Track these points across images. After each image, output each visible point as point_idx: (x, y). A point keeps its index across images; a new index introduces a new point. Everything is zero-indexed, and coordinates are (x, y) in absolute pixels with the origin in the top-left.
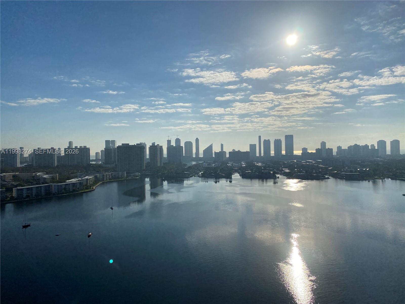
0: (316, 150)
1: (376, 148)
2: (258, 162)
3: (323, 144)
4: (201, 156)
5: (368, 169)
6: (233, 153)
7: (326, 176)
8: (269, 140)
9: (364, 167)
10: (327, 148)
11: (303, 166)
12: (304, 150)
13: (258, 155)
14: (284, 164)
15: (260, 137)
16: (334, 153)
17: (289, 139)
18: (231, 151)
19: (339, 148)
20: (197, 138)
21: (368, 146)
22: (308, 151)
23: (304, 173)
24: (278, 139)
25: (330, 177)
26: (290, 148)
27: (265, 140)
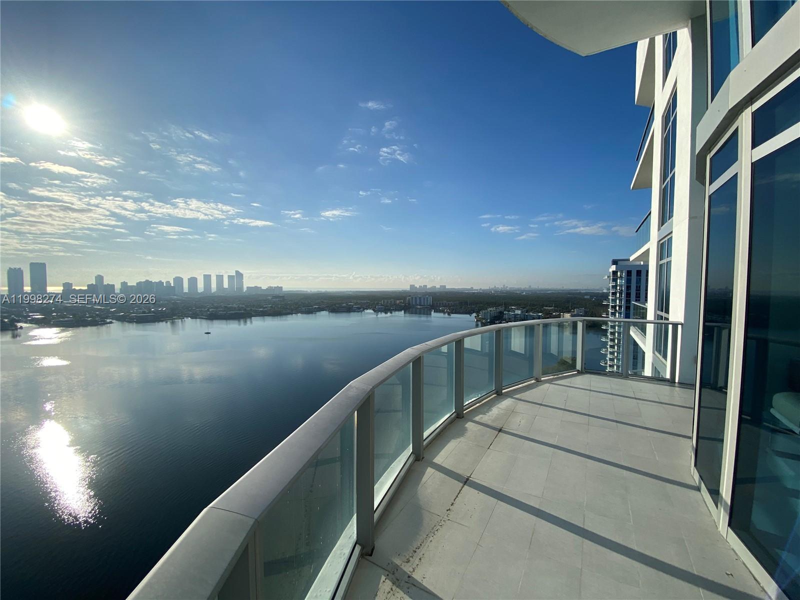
0: (88, 286)
1: (172, 285)
3: (99, 278)
5: (165, 309)
7: (108, 321)
9: (159, 307)
10: (105, 283)
11: (66, 309)
12: (67, 286)
14: (31, 306)
16: (117, 291)
17: (39, 268)
19: (124, 284)
21: (163, 283)
22: (73, 288)
23: (71, 318)
24: (15, 268)
25: (114, 321)
26: (39, 282)
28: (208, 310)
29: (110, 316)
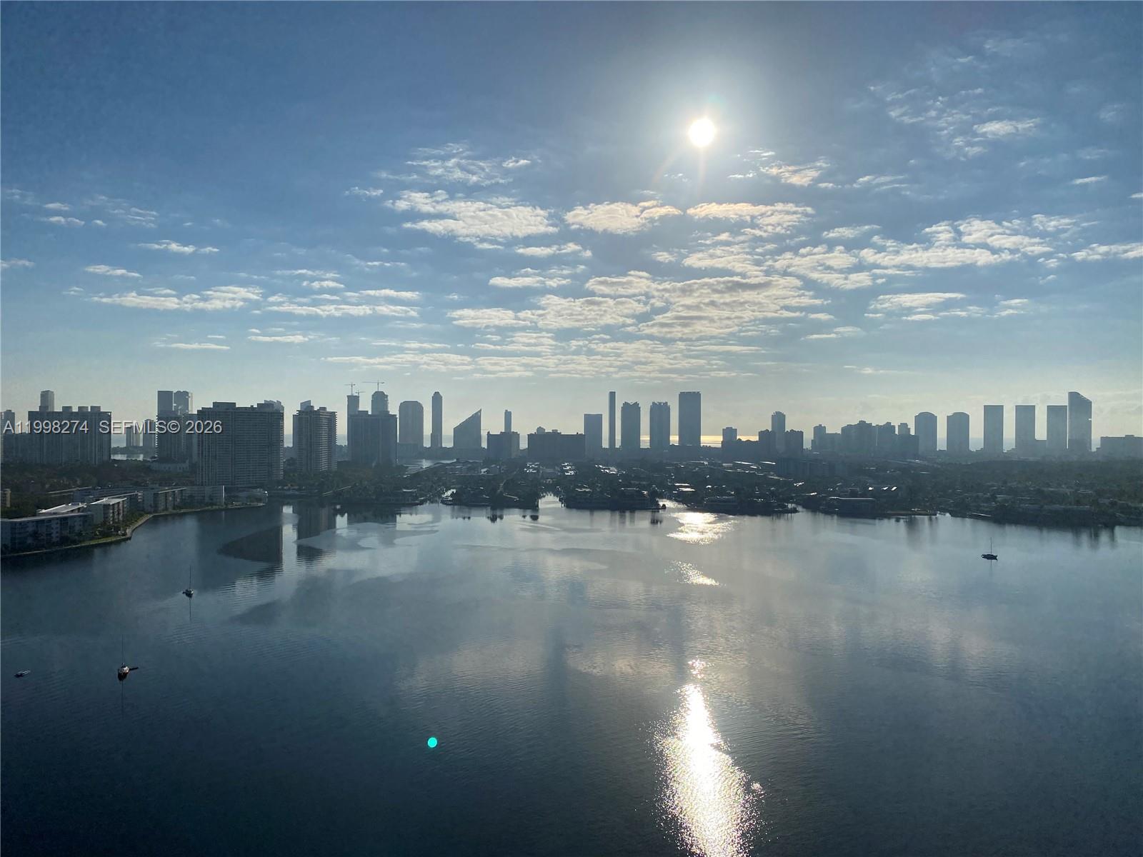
0: (762, 434)
1: (912, 433)
2: (607, 465)
3: (779, 419)
4: (448, 443)
5: (895, 488)
6: (539, 438)
7: (790, 506)
8: (636, 405)
9: (884, 483)
10: (788, 429)
11: (727, 478)
12: (729, 433)
13: (605, 444)
14: (678, 470)
15: (612, 395)
16: (807, 445)
17: (691, 402)
18: (534, 431)
19: (819, 430)
20: (437, 393)
21: (894, 427)
22: (738, 438)
23: (732, 495)
24: (660, 403)
25: (799, 508)
26: (691, 426)
27: (626, 404)
28: (993, 498)
29: (792, 498)
